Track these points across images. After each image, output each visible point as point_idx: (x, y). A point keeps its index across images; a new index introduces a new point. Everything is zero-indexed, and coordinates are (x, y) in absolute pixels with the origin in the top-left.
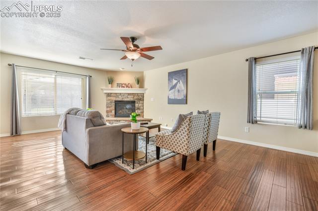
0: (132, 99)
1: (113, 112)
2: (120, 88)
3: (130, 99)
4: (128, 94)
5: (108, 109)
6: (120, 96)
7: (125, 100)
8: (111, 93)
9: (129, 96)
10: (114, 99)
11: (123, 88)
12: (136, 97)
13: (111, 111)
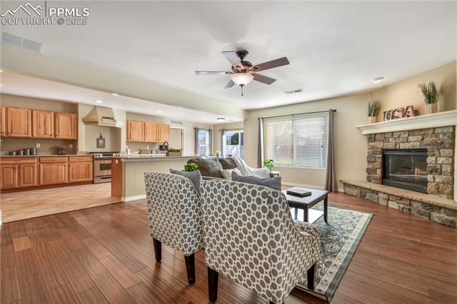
0: (417, 145)
1: (379, 172)
2: (391, 121)
3: (414, 142)
4: (409, 131)
5: (371, 166)
6: (391, 140)
7: (403, 146)
8: (375, 134)
9: (411, 138)
10: (379, 145)
11: (395, 120)
12: (428, 140)
13: (375, 171)
